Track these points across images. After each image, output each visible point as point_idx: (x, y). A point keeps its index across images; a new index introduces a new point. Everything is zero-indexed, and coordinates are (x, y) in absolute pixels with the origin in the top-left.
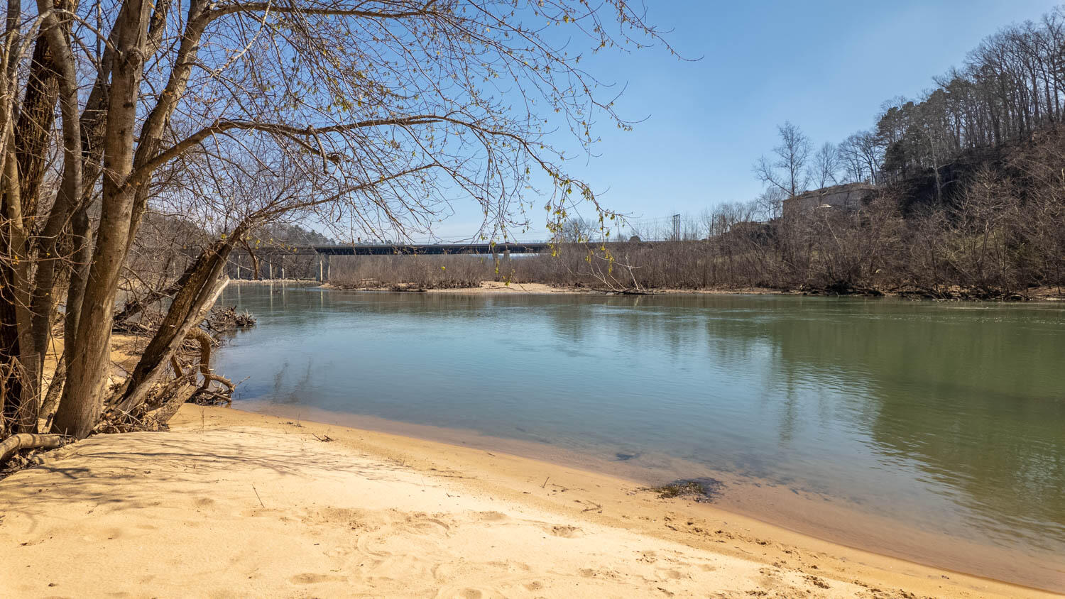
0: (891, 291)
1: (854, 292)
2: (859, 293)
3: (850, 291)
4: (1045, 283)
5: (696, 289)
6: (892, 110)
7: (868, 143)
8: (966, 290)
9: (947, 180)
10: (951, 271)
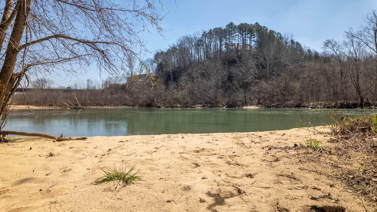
0: (163, 106)
1: (153, 107)
2: (154, 107)
3: (152, 106)
4: (197, 104)
5: (102, 106)
6: (158, 53)
7: (152, 62)
8: (181, 106)
9: (173, 75)
10: (177, 101)
